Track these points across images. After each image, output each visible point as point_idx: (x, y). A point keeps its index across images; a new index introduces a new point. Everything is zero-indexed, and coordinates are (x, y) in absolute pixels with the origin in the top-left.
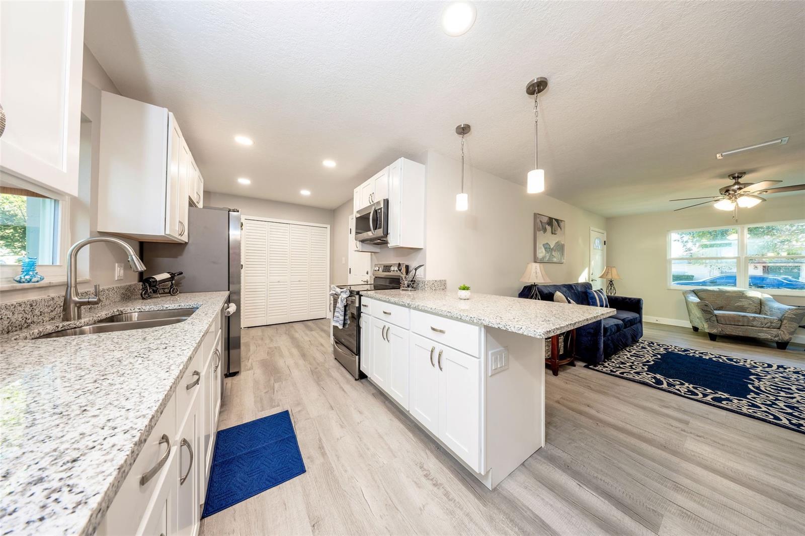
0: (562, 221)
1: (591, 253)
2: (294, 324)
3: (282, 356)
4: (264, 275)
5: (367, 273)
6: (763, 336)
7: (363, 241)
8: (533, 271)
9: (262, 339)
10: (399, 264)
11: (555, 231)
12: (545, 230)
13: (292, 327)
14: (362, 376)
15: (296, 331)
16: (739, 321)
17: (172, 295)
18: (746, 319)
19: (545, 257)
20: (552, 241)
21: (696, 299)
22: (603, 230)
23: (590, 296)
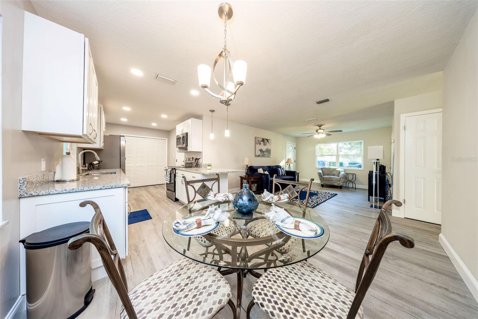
0: (269, 140)
1: (287, 153)
2: (148, 186)
3: (143, 196)
4: (133, 163)
5: (183, 162)
6: (336, 184)
7: (180, 148)
8: (246, 160)
9: (133, 192)
10: (193, 158)
11: (265, 144)
12: (260, 144)
13: (148, 187)
14: (177, 200)
15: (150, 189)
16: (329, 179)
17: (90, 170)
18: (331, 178)
19: (260, 155)
20: (264, 148)
21: (321, 171)
22: (294, 143)
23: (278, 170)
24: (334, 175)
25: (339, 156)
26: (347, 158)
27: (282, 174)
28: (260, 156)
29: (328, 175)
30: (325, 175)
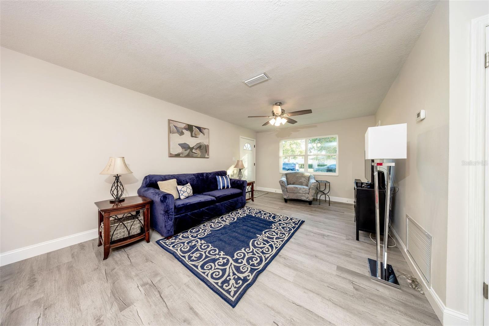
0: (205, 129)
1: (241, 152)
11: (196, 135)
12: (182, 133)
16: (295, 191)
18: (297, 189)
19: (182, 153)
20: (192, 142)
21: (284, 179)
22: (252, 139)
23: (218, 180)
24: (301, 184)
25: (307, 157)
26: (317, 160)
27: (224, 187)
28: (181, 155)
29: (293, 184)
30: (290, 184)
